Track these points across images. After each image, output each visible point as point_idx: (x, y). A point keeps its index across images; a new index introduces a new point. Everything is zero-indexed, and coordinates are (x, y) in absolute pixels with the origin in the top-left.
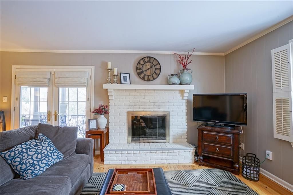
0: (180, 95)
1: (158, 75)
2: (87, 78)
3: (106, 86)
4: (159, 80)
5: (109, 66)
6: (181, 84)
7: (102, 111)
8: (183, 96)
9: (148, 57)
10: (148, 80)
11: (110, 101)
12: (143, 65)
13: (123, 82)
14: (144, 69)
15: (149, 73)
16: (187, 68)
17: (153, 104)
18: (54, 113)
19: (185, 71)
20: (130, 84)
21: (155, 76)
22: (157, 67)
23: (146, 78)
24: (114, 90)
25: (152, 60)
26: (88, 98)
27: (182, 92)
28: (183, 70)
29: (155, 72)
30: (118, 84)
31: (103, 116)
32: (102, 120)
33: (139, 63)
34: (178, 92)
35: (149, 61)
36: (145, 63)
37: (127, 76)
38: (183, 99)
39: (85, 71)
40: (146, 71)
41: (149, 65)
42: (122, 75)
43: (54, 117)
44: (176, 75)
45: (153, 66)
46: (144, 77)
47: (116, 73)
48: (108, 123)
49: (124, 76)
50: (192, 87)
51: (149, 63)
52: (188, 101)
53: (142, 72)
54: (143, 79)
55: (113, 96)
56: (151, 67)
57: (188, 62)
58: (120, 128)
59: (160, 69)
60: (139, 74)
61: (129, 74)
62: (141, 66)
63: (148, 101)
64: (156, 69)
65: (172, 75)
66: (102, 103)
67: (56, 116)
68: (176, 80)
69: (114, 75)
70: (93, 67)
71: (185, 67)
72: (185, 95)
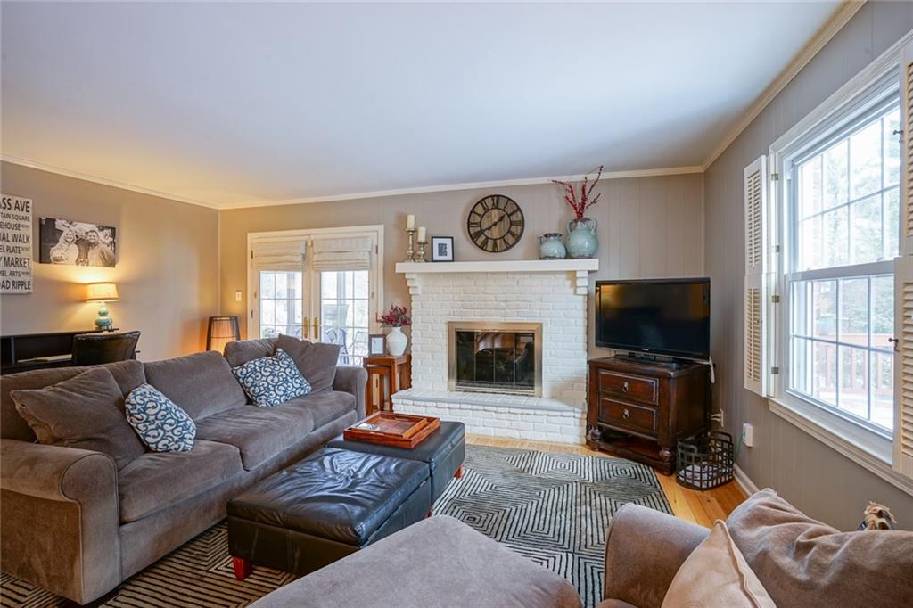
0: (568, 283)
1: (517, 238)
2: (370, 252)
3: (400, 268)
4: (519, 248)
5: (411, 224)
6: (568, 256)
7: (397, 318)
8: (574, 285)
9: (492, 197)
10: (495, 250)
11: (413, 298)
12: (482, 217)
13: (436, 257)
14: (485, 225)
15: (495, 233)
16: (586, 215)
17: (503, 304)
18: (312, 323)
19: (579, 224)
20: (453, 261)
21: (510, 240)
22: (514, 218)
23: (490, 247)
24: (420, 274)
25: (502, 203)
26: (373, 294)
27: (572, 275)
28: (576, 221)
29: (509, 231)
30: (426, 261)
31: (397, 330)
32: (397, 339)
33: (472, 211)
34: (564, 276)
35: (496, 206)
36: (487, 210)
37: (448, 242)
38: (575, 293)
39: (365, 237)
40: (489, 229)
41: (495, 214)
42: (436, 242)
43: (313, 329)
44: (556, 235)
45: (506, 217)
46: (485, 243)
47: (422, 237)
48: (409, 345)
49: (439, 245)
50: (593, 264)
51: (496, 211)
53: (481, 232)
54: (483, 247)
55: (417, 287)
56: (501, 219)
57: (590, 199)
58: (432, 356)
59: (522, 223)
60: (474, 237)
61: (452, 238)
62: (478, 219)
63: (492, 298)
64: (512, 223)
65: (546, 236)
66: (398, 303)
67: (316, 326)
69: (420, 244)
70: (381, 228)
71: (580, 214)
72: (579, 283)
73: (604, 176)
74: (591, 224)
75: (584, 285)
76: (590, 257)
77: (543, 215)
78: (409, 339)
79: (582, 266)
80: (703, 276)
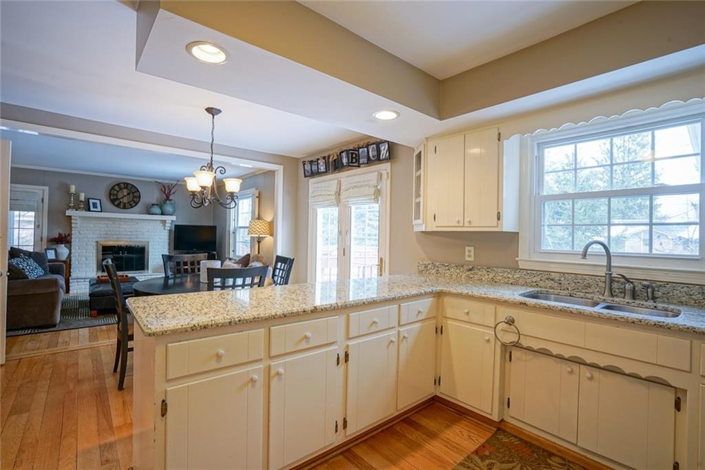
0: (161, 225)
1: (137, 203)
2: (37, 202)
3: (69, 213)
4: (136, 208)
5: (73, 189)
6: (162, 214)
7: (64, 240)
8: (164, 226)
9: (124, 183)
10: (124, 208)
11: (73, 229)
12: (118, 192)
13: (92, 209)
14: (120, 196)
15: (125, 200)
16: (170, 198)
17: (129, 233)
19: (168, 202)
20: (101, 211)
21: (133, 204)
22: (135, 194)
23: (122, 206)
24: (80, 217)
25: (129, 187)
26: (39, 225)
27: (164, 222)
28: (166, 200)
29: (132, 200)
30: (86, 210)
31: (63, 246)
32: (63, 251)
33: (113, 188)
34: (159, 222)
35: (126, 188)
36: (121, 189)
37: (98, 202)
38: (164, 229)
39: (34, 193)
40: (122, 198)
41: (125, 192)
42: (91, 201)
44: (157, 205)
45: (131, 194)
46: (119, 204)
47: (82, 197)
48: (70, 253)
49: (93, 202)
50: (174, 218)
51: (125, 190)
52: (170, 231)
53: (117, 199)
54: (118, 206)
55: (77, 224)
56: (129, 194)
57: (172, 192)
58: (86, 259)
59: (140, 197)
60: (113, 201)
61: (100, 200)
62: (116, 192)
63: (123, 230)
64: (134, 197)
65: (153, 205)
66: (63, 232)
68: (157, 210)
69: (81, 201)
70: (46, 189)
71: (168, 198)
72: (167, 225)
73: (179, 183)
74: (172, 202)
75: (168, 225)
76: (172, 215)
77: (150, 196)
78: (70, 251)
79: (169, 219)
80: (212, 225)
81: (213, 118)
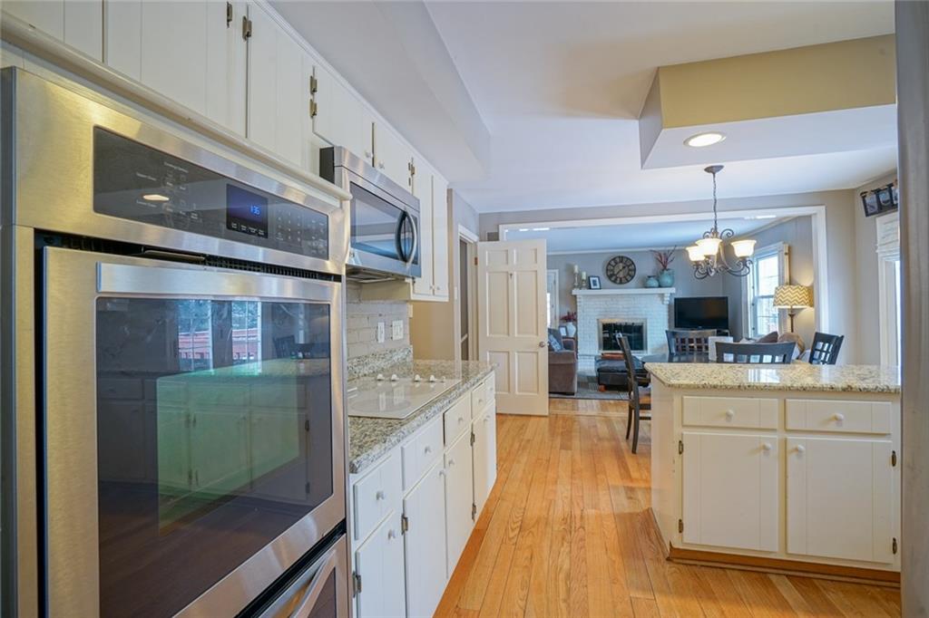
0: (659, 299)
1: (632, 277)
2: (551, 284)
3: (575, 292)
4: (633, 283)
5: (576, 270)
6: (660, 286)
7: (570, 318)
8: (663, 300)
9: (620, 257)
10: (621, 283)
11: (578, 307)
12: (614, 267)
13: (592, 287)
14: (616, 271)
15: (621, 275)
16: (668, 267)
17: (627, 310)
19: (665, 272)
20: (601, 289)
21: (629, 278)
22: (631, 267)
23: (618, 281)
24: (584, 296)
25: (625, 260)
26: (553, 305)
27: (662, 296)
28: (663, 270)
29: (628, 274)
30: (587, 289)
31: (571, 323)
32: (571, 328)
33: (609, 264)
34: (657, 296)
35: (621, 262)
36: (616, 263)
37: (597, 279)
38: (663, 304)
40: (618, 273)
41: (621, 265)
42: (592, 279)
44: (654, 276)
45: (627, 267)
46: (616, 279)
47: (584, 277)
48: (577, 330)
50: (673, 290)
52: (669, 306)
53: (614, 274)
54: (615, 282)
55: (581, 302)
56: (624, 268)
57: (669, 260)
58: (590, 337)
59: (635, 270)
60: (610, 277)
61: (599, 277)
62: (612, 268)
63: (621, 306)
64: (630, 270)
65: (649, 277)
66: (572, 311)
68: (654, 283)
69: (583, 280)
70: (557, 271)
71: (665, 267)
72: (665, 299)
73: (677, 248)
74: (671, 271)
75: (667, 299)
76: (670, 287)
77: (645, 267)
78: (577, 328)
79: (668, 291)
80: (721, 296)
81: (714, 176)
